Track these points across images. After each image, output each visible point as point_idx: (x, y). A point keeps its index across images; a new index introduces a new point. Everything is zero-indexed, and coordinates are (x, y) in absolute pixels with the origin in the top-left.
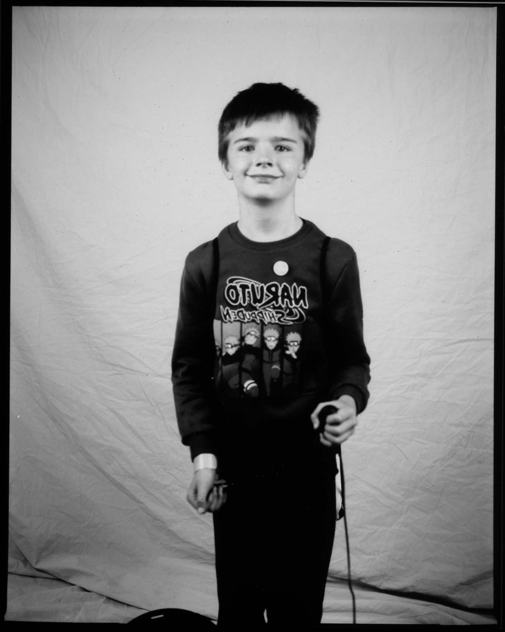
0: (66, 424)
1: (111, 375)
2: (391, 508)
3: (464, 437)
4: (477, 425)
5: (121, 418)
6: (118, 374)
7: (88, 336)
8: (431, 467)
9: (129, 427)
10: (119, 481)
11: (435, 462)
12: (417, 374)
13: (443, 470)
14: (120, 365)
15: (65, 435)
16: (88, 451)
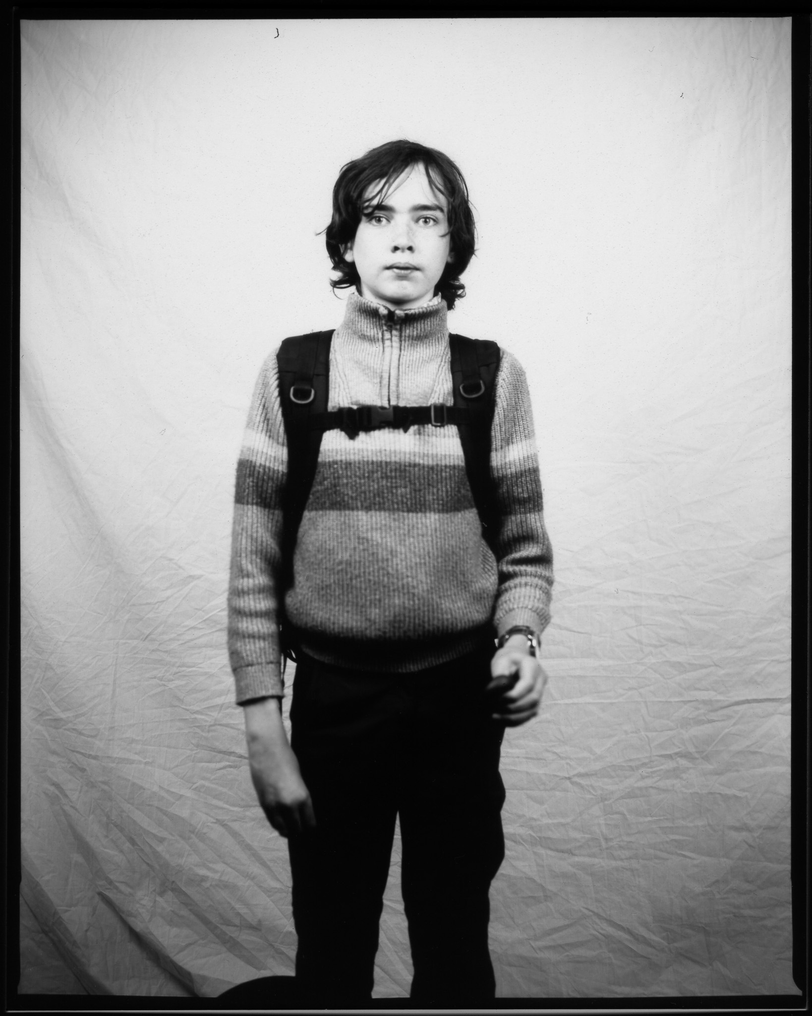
0: (151, 846)
1: (220, 769)
2: (649, 958)
3: (750, 846)
4: (769, 828)
5: (235, 834)
6: (230, 767)
7: (188, 710)
8: (703, 894)
9: (248, 847)
10: (232, 935)
11: (709, 886)
12: (676, 754)
13: (724, 899)
14: (233, 752)
15: (148, 864)
16: (184, 889)
